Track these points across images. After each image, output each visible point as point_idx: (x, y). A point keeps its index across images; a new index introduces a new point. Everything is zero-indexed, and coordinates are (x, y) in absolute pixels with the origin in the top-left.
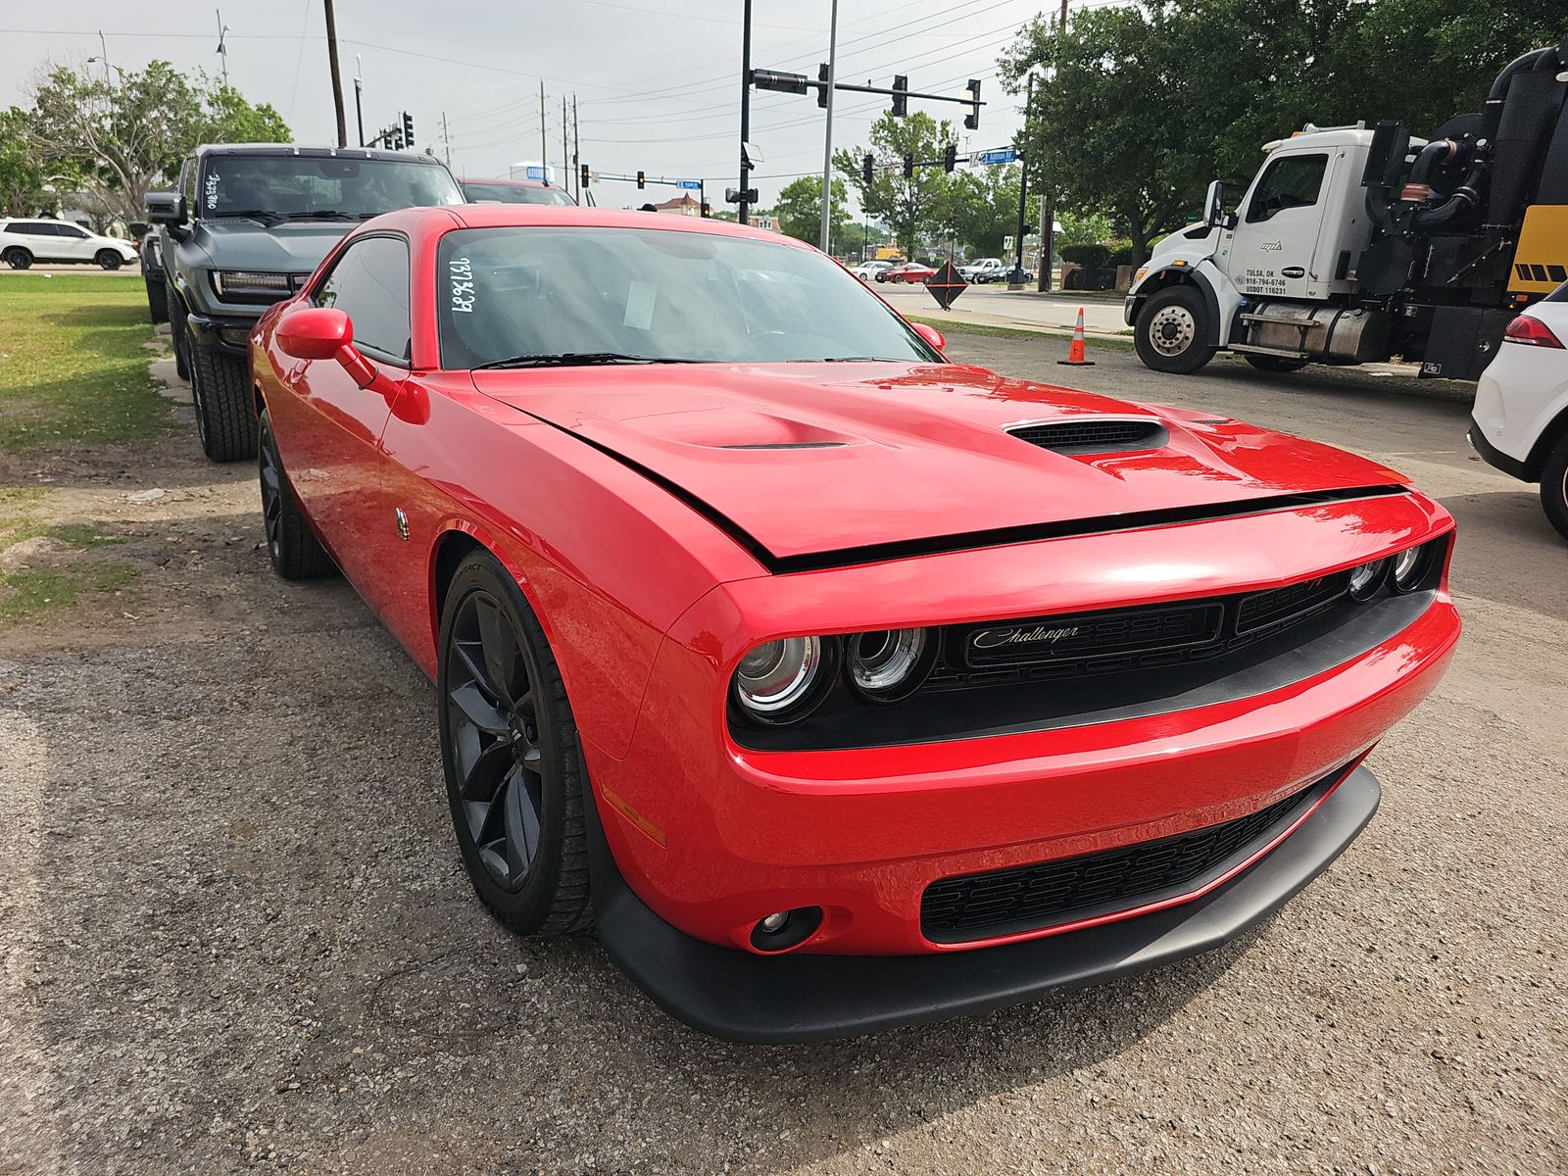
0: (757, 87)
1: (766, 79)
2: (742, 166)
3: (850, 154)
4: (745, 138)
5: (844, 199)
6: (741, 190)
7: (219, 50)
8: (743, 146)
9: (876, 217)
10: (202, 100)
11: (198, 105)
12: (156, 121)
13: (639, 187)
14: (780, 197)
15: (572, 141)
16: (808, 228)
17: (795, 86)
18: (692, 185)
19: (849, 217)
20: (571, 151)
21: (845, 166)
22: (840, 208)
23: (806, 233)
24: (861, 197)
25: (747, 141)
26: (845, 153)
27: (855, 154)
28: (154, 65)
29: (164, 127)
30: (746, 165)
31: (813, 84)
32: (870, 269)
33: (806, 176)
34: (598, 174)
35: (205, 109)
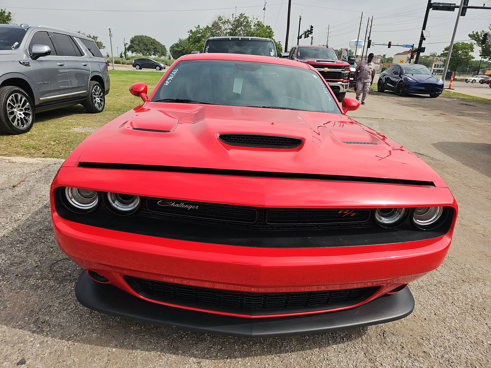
0: (433, 9)
1: (437, 6)
2: (420, 39)
3: (479, 34)
4: (424, 28)
5: (472, 51)
6: (418, 48)
7: (264, 9)
8: (422, 32)
9: (486, 58)
10: (252, 24)
11: (251, 26)
12: (239, 31)
13: (388, 47)
14: (444, 50)
15: (369, 32)
16: (454, 62)
17: (450, 8)
18: (409, 46)
19: (473, 58)
20: (368, 35)
21: (476, 38)
22: (470, 54)
23: (452, 64)
24: (481, 50)
25: (425, 30)
26: (477, 33)
27: (481, 34)
28: (241, 15)
29: (241, 32)
30: (423, 38)
31: (458, 7)
32: (478, 78)
33: (457, 42)
34: (374, 43)
35: (252, 27)
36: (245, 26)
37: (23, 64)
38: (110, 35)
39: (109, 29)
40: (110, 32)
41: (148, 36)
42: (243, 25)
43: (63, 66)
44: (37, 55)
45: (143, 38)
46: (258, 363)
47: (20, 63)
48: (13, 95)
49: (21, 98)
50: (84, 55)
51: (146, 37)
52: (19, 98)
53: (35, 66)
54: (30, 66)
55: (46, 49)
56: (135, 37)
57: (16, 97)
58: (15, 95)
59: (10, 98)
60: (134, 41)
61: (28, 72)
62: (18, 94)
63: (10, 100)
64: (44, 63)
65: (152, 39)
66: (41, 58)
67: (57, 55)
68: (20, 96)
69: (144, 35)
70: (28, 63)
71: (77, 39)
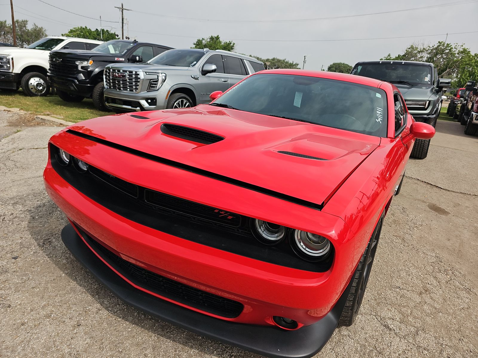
36: (447, 54)
37: (194, 78)
38: (304, 61)
39: (305, 57)
40: (305, 59)
41: (346, 63)
42: (444, 52)
43: (226, 82)
44: (206, 72)
45: (340, 65)
46: (137, 333)
47: (192, 77)
48: (180, 100)
49: (186, 103)
50: (249, 74)
51: (343, 64)
52: (184, 103)
53: (203, 80)
54: (198, 80)
55: (214, 67)
56: (334, 64)
57: (182, 101)
58: (181, 100)
59: (177, 102)
60: (331, 68)
61: (196, 85)
62: (184, 100)
63: (176, 104)
64: (211, 78)
65: (349, 66)
66: (209, 74)
67: (224, 73)
68: (185, 101)
69: (342, 62)
70: (197, 78)
71: (246, 62)
